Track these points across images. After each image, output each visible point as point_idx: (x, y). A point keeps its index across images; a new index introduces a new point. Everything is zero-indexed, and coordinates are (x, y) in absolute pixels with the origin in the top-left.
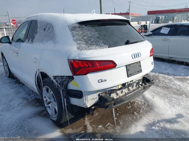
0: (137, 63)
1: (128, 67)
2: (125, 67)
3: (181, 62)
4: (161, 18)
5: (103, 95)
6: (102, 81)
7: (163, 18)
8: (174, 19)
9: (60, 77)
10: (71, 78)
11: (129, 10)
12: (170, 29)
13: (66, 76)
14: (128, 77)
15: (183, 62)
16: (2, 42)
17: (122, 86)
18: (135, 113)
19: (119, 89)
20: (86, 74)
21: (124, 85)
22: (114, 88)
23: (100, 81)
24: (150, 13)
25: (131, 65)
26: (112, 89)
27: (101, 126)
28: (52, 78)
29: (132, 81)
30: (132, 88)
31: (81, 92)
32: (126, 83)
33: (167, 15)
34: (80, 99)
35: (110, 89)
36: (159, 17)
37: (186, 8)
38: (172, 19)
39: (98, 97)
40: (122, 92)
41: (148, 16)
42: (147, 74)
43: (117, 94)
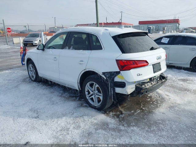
0: (158, 63)
1: (154, 66)
2: (152, 66)
3: (180, 67)
4: (152, 28)
5: (138, 86)
6: (139, 75)
7: (154, 28)
8: (164, 29)
9: (109, 72)
10: (118, 73)
11: (121, 20)
12: (169, 39)
13: (114, 72)
14: (154, 73)
15: (182, 67)
16: (39, 49)
17: (150, 80)
18: (154, 103)
19: (148, 82)
20: (130, 70)
21: (151, 79)
22: (145, 81)
23: (138, 75)
24: (141, 23)
25: (156, 65)
26: (144, 81)
27: (133, 111)
28: (101, 74)
29: (155, 77)
30: (153, 83)
31: (124, 83)
32: (152, 78)
33: (157, 26)
34: (123, 88)
35: (143, 82)
36: (150, 28)
37: (175, 19)
38: (162, 29)
39: (135, 87)
40: (148, 85)
41: (140, 26)
42: (162, 73)
43: (145, 86)
